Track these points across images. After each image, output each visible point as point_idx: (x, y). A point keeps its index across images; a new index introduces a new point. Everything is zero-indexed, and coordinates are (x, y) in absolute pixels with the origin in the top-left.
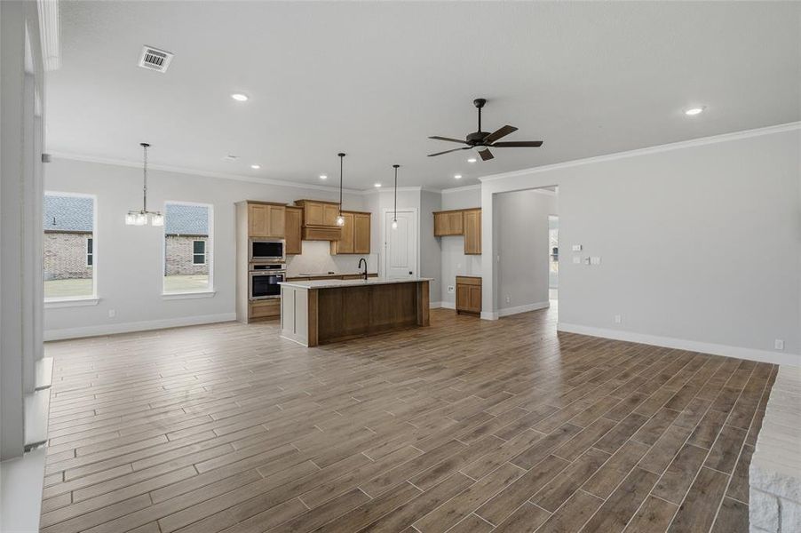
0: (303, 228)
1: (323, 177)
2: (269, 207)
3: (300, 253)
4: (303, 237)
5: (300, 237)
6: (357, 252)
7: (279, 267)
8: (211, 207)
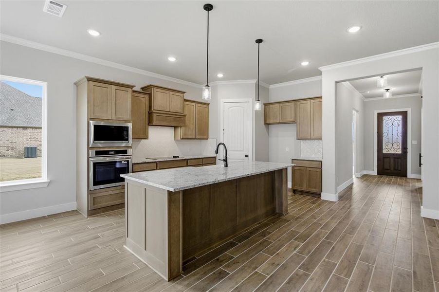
0: (150, 114)
1: (172, 59)
2: (114, 87)
3: (146, 138)
4: (150, 123)
5: (147, 123)
6: (198, 137)
7: (125, 152)
8: (44, 85)
